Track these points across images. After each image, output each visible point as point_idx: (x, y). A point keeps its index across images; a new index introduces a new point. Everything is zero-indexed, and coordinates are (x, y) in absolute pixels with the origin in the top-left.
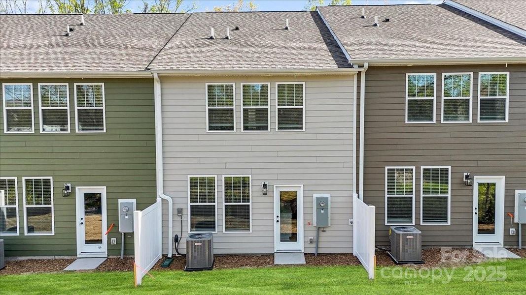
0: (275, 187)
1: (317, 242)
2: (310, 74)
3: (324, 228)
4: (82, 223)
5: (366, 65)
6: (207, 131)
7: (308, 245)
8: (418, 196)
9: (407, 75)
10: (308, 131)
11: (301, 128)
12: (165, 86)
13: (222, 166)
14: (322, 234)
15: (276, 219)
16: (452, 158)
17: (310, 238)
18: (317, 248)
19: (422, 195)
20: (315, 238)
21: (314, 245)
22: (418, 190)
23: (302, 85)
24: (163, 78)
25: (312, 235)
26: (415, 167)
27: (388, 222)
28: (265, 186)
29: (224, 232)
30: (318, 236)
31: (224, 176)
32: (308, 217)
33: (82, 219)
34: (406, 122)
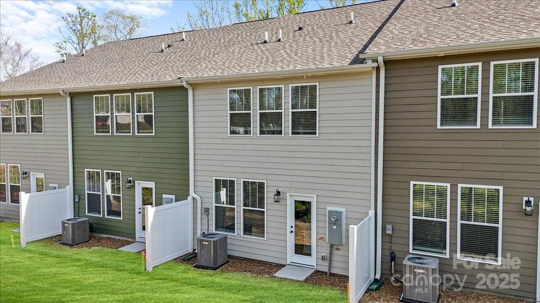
0: (288, 195)
1: (331, 261)
2: (320, 74)
3: (338, 245)
4: (140, 213)
5: (380, 60)
6: (229, 135)
7: (321, 262)
8: (454, 222)
9: (440, 67)
10: (322, 136)
11: (315, 133)
12: (196, 92)
13: (241, 170)
14: (335, 252)
15: (289, 229)
16: (506, 176)
17: (322, 254)
18: (330, 267)
19: (459, 222)
20: (328, 255)
21: (327, 263)
22: (453, 215)
23: (315, 86)
24: (195, 86)
25: (325, 252)
26: (450, 184)
27: (413, 249)
28: (278, 193)
29: (242, 236)
30: (331, 253)
31: (242, 180)
32: (321, 231)
33: (140, 209)
34: (439, 127)
